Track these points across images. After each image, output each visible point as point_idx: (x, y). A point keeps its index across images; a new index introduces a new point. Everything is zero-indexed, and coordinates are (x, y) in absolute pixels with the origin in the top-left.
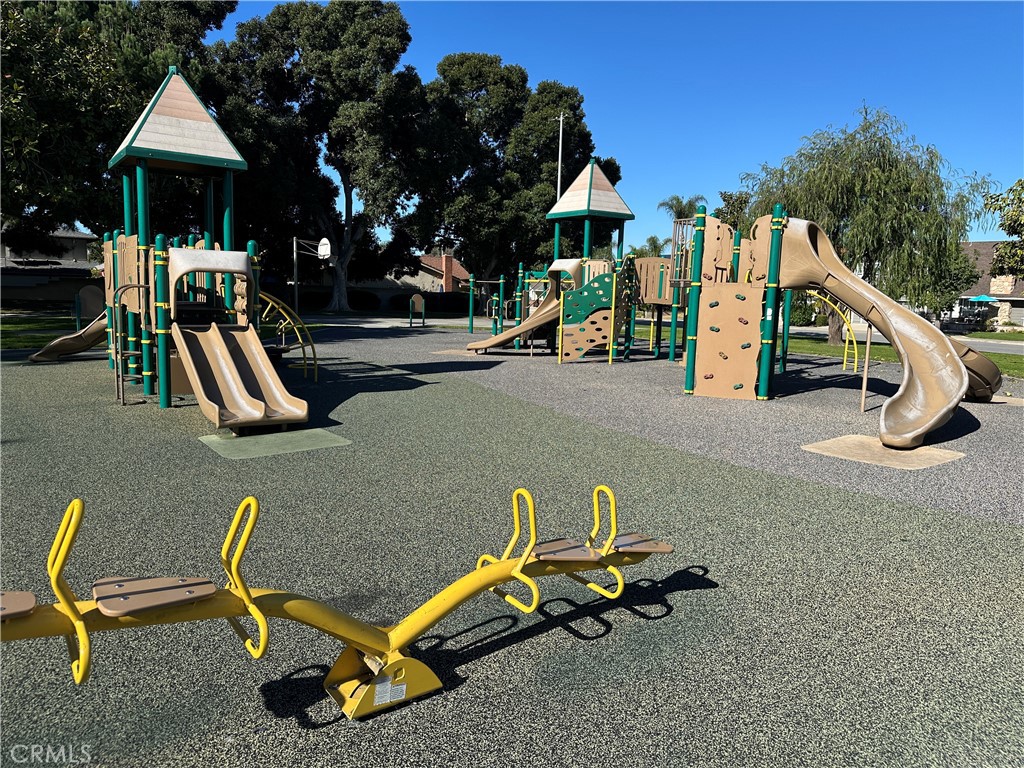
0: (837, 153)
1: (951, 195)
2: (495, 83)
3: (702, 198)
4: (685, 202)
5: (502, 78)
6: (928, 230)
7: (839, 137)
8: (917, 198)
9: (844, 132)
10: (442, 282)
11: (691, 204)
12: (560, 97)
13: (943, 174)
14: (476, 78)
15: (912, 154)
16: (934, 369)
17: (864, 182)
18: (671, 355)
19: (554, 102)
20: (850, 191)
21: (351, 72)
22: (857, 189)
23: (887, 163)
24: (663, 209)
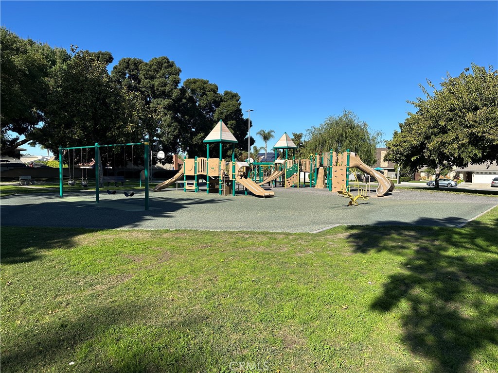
0: (337, 124)
1: (371, 137)
2: (210, 91)
3: (273, 131)
4: (266, 132)
5: (212, 90)
6: (365, 148)
7: (337, 119)
8: (361, 138)
9: (339, 117)
10: (174, 166)
11: (269, 133)
12: (233, 97)
13: (368, 130)
14: (202, 89)
15: (359, 124)
16: (384, 183)
17: (346, 133)
18: (311, 186)
19: (231, 99)
20: (342, 135)
21: (163, 88)
22: (344, 135)
23: (352, 127)
24: (258, 135)
